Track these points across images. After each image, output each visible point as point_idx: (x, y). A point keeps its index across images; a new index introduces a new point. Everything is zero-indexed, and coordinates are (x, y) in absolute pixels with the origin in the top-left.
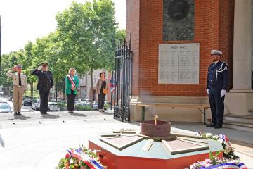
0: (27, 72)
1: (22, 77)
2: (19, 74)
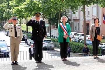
0: (21, 8)
1: (18, 28)
2: (15, 25)
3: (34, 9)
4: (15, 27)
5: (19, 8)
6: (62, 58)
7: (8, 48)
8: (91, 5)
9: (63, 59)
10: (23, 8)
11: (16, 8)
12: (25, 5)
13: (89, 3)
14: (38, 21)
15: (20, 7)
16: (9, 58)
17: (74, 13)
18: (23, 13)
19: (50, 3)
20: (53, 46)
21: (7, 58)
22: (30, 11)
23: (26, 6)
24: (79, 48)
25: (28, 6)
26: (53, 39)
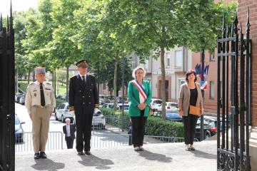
1: (47, 89)
2: (41, 84)
3: (69, 54)
4: (41, 87)
5: (41, 51)
6: (135, 147)
7: (21, 126)
8: (173, 47)
9: (137, 148)
10: (48, 52)
11: (35, 52)
12: (52, 46)
13: (171, 44)
14: (83, 77)
15: (43, 50)
16: (23, 145)
17: (143, 62)
18: (47, 61)
19: (99, 44)
20: (104, 122)
21: (20, 145)
22: (61, 57)
23: (54, 48)
24: (152, 125)
25: (58, 48)
26: (104, 109)
